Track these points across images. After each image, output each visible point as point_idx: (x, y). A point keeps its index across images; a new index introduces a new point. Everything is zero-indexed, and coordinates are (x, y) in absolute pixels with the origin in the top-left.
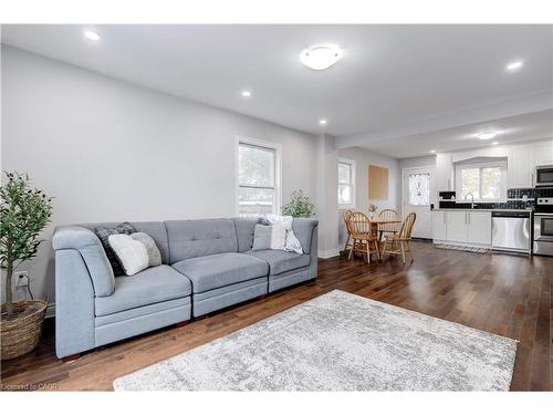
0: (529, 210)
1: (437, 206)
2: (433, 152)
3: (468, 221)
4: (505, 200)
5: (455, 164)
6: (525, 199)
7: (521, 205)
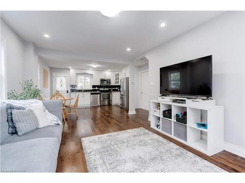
0: (98, 92)
1: (69, 91)
2: (70, 67)
3: (83, 97)
4: (91, 89)
5: (77, 74)
6: (96, 88)
7: (96, 90)
